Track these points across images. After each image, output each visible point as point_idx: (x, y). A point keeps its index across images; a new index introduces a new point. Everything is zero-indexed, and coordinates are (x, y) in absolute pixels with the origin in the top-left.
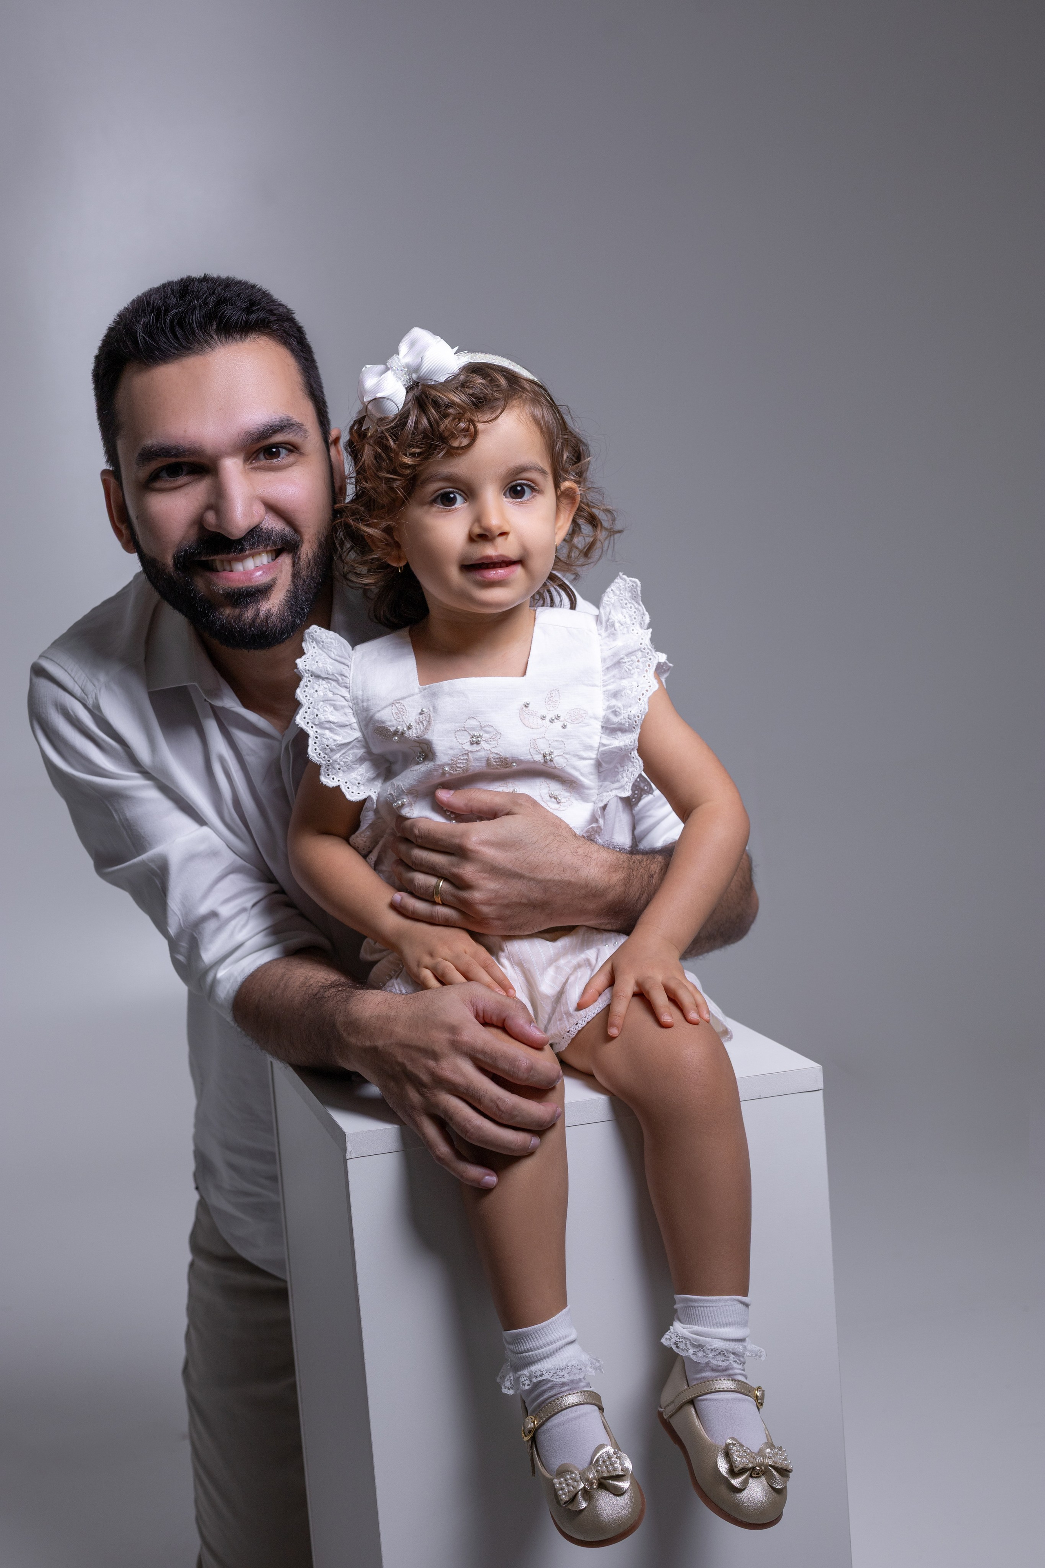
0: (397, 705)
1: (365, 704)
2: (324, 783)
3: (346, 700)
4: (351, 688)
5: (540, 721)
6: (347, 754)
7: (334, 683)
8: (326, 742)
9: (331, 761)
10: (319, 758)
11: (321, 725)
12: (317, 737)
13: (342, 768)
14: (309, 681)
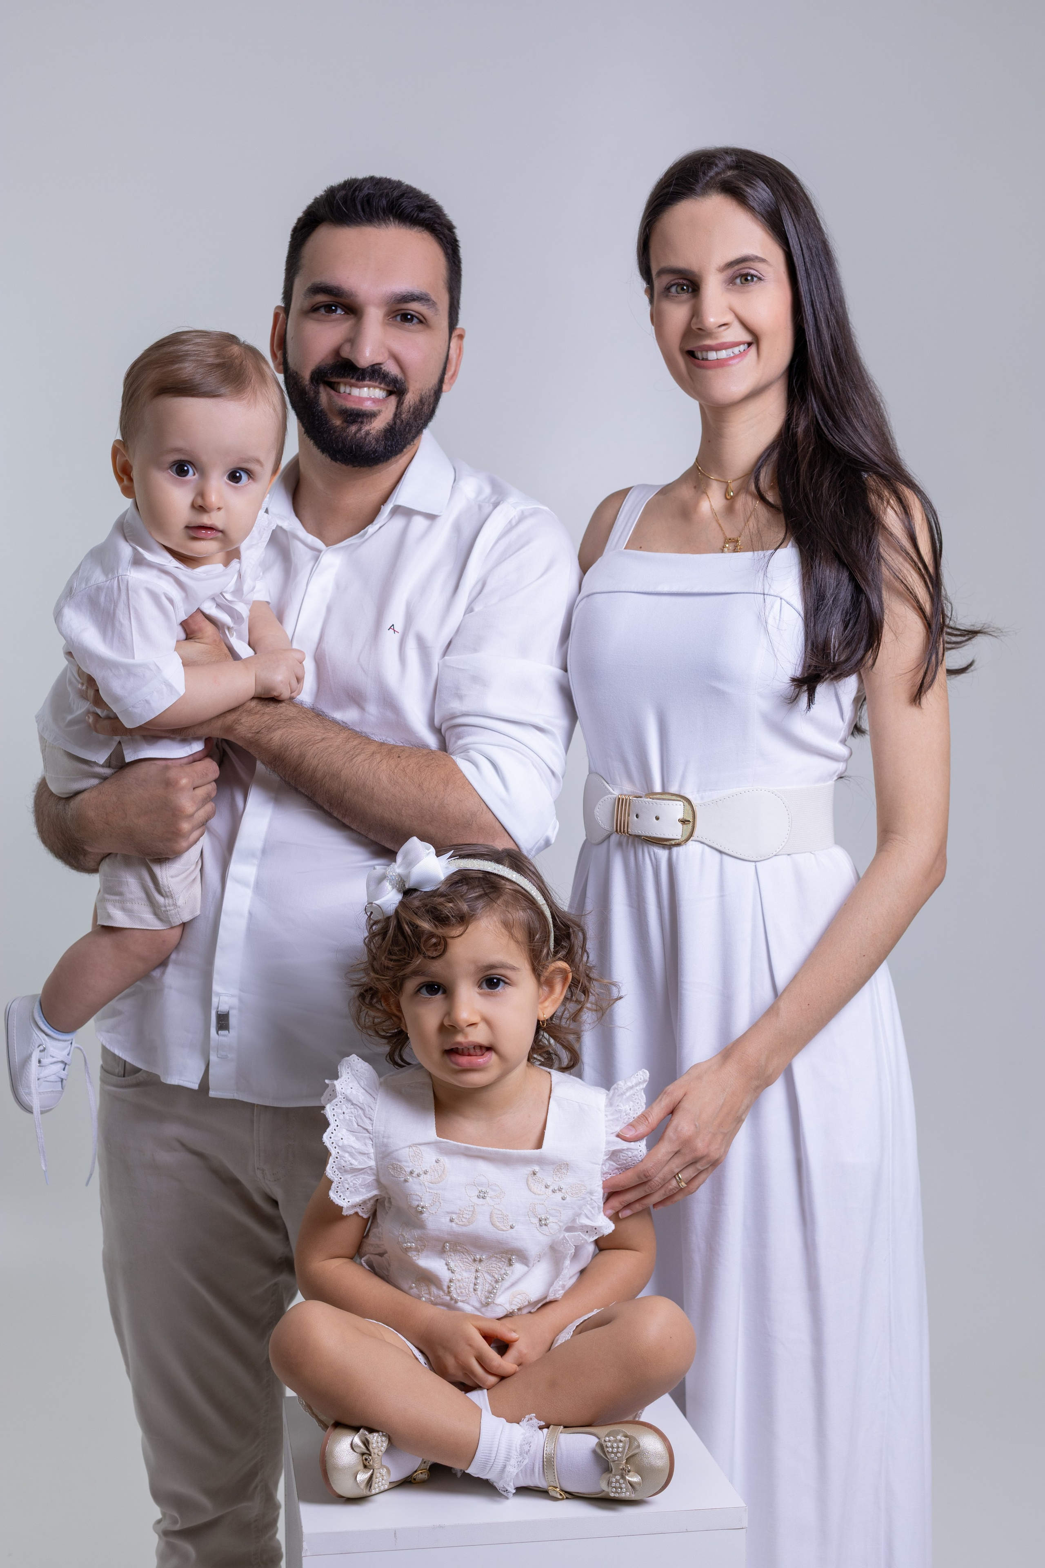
0: (414, 1148)
1: (385, 1140)
2: (331, 1198)
3: (368, 1132)
4: (374, 1121)
5: (543, 1188)
6: (358, 1177)
7: (361, 1112)
8: (343, 1164)
9: (342, 1179)
10: (334, 1175)
11: (343, 1148)
12: (337, 1158)
13: (350, 1189)
14: (341, 1102)
